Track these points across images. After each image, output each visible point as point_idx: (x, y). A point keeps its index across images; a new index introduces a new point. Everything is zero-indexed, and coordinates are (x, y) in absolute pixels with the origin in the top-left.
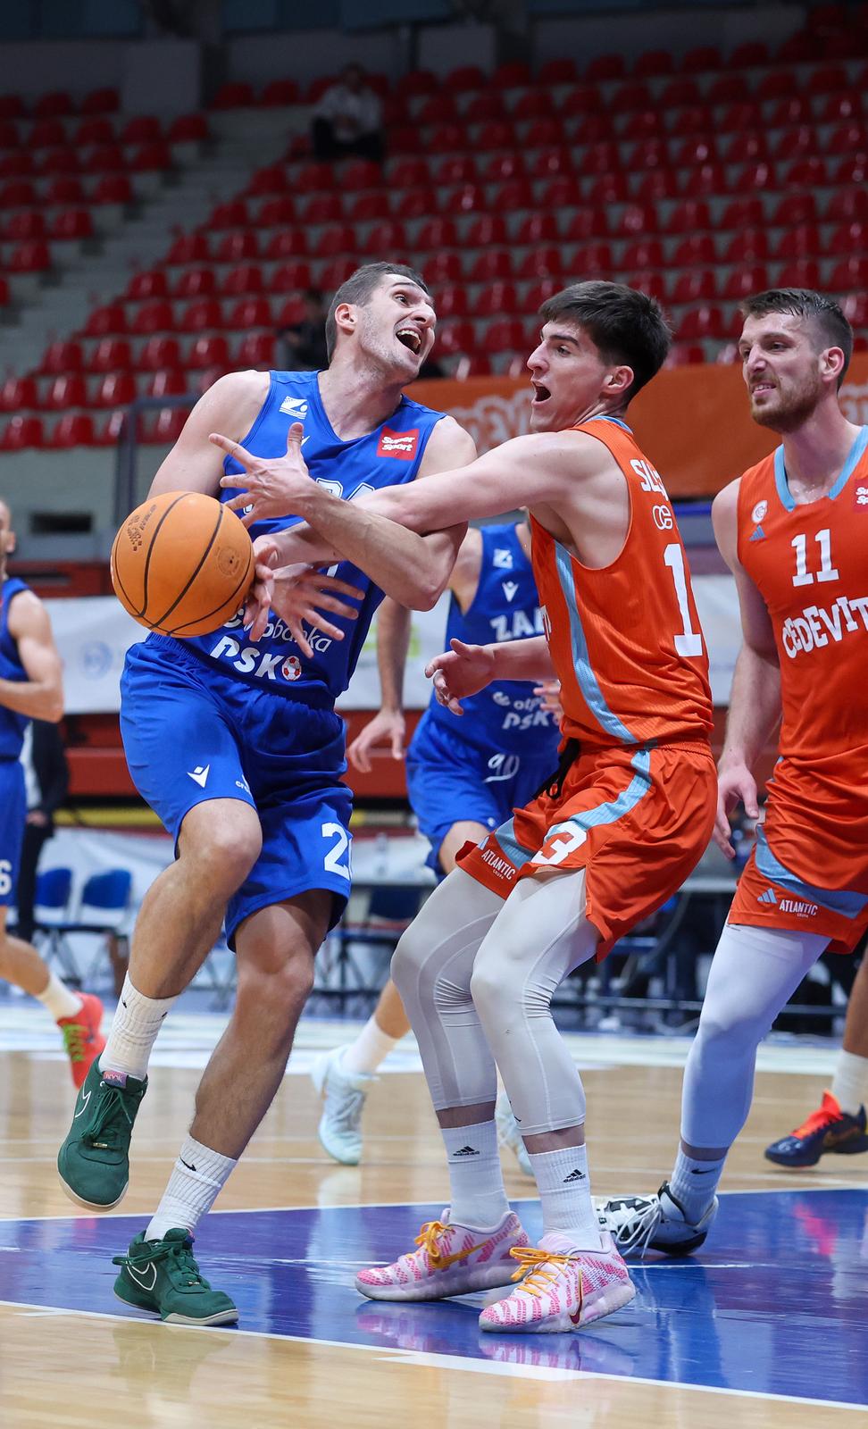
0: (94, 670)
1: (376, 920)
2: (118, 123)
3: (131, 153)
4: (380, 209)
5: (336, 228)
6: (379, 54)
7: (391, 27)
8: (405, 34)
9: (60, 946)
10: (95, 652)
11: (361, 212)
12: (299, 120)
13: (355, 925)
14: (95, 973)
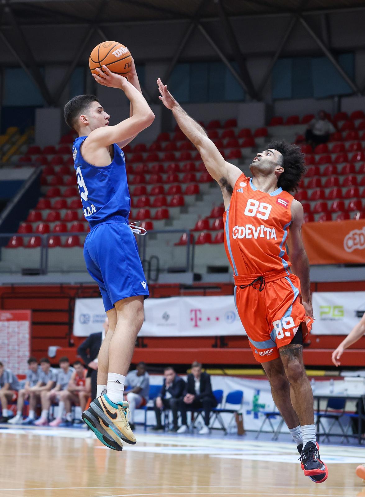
0: (230, 321)
1: (329, 409)
2: (237, 131)
3: (241, 141)
4: (328, 160)
5: (313, 167)
6: (328, 106)
7: (332, 97)
8: (336, 99)
9: (218, 416)
10: (230, 314)
11: (321, 161)
12: (301, 129)
13: (323, 411)
14: (231, 428)
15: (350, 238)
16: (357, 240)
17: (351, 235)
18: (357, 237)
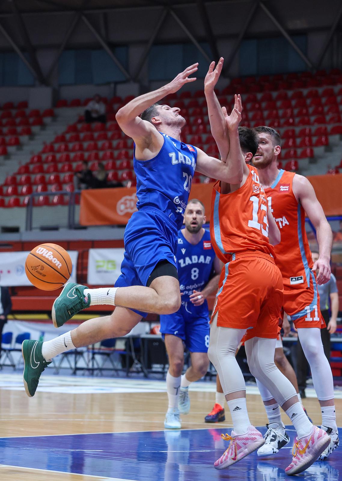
0: (20, 273)
1: (103, 347)
2: (28, 111)
3: (31, 120)
4: (105, 137)
5: (92, 143)
6: (105, 91)
7: (108, 84)
8: (112, 86)
9: (9, 355)
10: (20, 268)
11: (100, 138)
12: (81, 111)
13: (97, 349)
14: (19, 363)
15: (122, 203)
16: (128, 205)
17: (123, 200)
18: (128, 202)
